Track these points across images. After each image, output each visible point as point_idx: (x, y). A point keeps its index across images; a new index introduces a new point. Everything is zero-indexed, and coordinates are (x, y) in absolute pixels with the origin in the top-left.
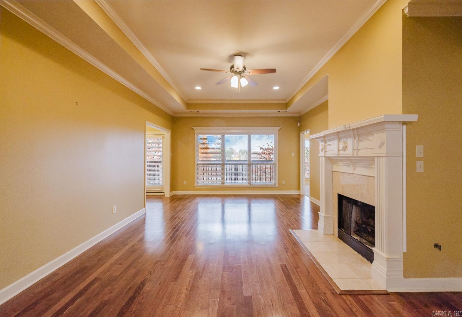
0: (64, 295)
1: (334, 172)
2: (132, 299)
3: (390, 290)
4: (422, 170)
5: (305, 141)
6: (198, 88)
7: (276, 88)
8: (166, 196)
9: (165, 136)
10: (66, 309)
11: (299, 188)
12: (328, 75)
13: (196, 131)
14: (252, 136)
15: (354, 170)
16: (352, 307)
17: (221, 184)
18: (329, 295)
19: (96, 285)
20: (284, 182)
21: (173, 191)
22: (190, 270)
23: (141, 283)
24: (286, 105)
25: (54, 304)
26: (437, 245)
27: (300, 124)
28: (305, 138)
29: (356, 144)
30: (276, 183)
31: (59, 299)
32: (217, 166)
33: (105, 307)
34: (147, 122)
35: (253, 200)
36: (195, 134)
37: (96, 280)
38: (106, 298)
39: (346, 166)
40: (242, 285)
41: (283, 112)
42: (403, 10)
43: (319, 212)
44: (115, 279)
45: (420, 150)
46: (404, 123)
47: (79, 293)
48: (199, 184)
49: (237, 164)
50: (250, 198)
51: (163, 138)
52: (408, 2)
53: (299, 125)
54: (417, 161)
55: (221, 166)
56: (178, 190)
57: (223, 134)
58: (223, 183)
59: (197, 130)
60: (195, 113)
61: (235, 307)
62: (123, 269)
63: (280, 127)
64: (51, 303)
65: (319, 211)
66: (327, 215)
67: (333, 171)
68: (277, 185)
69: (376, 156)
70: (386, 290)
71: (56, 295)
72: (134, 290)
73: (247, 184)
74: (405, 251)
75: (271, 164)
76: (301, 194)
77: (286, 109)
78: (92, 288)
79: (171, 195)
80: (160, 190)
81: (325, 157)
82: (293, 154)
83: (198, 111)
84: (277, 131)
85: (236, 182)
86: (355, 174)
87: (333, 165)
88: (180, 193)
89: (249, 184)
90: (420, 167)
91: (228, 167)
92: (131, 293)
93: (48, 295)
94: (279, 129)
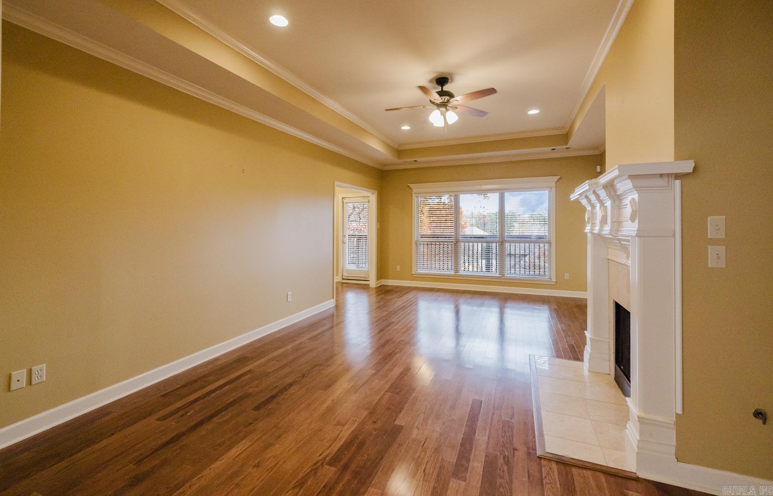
0: (218, 380)
1: (609, 261)
2: (273, 397)
3: (642, 475)
4: (722, 264)
6: (406, 128)
7: (534, 112)
8: (370, 286)
9: (370, 199)
10: (214, 392)
13: (414, 191)
14: (507, 194)
16: (546, 477)
17: (453, 273)
18: (521, 453)
19: (247, 377)
20: (567, 276)
21: (382, 280)
22: (348, 381)
23: (288, 385)
24: (565, 137)
25: (206, 386)
26: (761, 413)
27: (601, 169)
29: (615, 212)
30: (551, 275)
31: (212, 382)
32: (448, 244)
33: (246, 399)
34: (336, 183)
35: (509, 304)
36: (413, 194)
37: (249, 371)
38: (251, 390)
39: (620, 250)
40: (400, 411)
41: (562, 149)
43: (585, 332)
44: (267, 375)
45: (716, 225)
46: (677, 176)
47: (230, 381)
48: (419, 271)
49: (490, 242)
50: (504, 299)
51: (369, 202)
53: (598, 170)
54: (709, 246)
55: (453, 244)
56: (388, 279)
57: (458, 193)
58: (457, 271)
59: (415, 188)
60: (410, 163)
61: (374, 433)
62: (278, 366)
63: (559, 177)
64: (206, 384)
65: (586, 330)
66: (597, 338)
67: (608, 259)
68: (554, 280)
70: (635, 472)
71: (210, 378)
72: (278, 389)
73: (498, 275)
74: (679, 411)
75: (544, 243)
77: (566, 144)
78: (243, 378)
79: (377, 284)
80: (364, 277)
81: (591, 233)
83: (416, 160)
84: (553, 184)
85: (489, 272)
87: (608, 248)
88: (391, 282)
89: (501, 276)
90: (716, 257)
91: (475, 247)
92: (274, 393)
93: (205, 376)
94: (557, 179)
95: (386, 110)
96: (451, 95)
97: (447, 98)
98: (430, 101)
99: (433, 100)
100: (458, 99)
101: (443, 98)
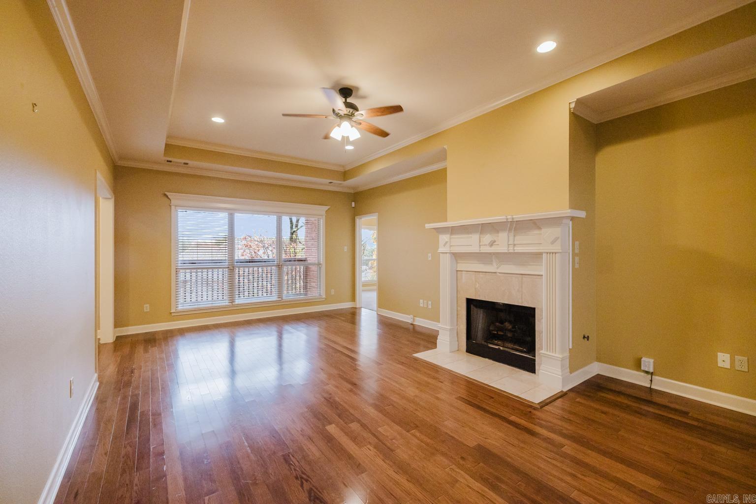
1: (458, 272)
5: (362, 230)
6: (218, 120)
11: (353, 299)
12: (445, 147)
13: (174, 202)
15: (498, 268)
17: (226, 304)
20: (333, 291)
21: (119, 326)
24: (346, 175)
26: (585, 336)
27: (355, 204)
28: (363, 226)
29: (511, 238)
30: (322, 293)
32: (220, 270)
34: (98, 173)
36: (173, 207)
39: (484, 264)
41: (341, 184)
42: (570, 103)
45: (577, 246)
46: (571, 218)
48: (180, 308)
52: (577, 98)
53: (353, 205)
54: (576, 257)
55: (227, 270)
56: (127, 326)
57: (231, 212)
58: (232, 300)
59: (177, 198)
60: (176, 164)
63: (329, 207)
68: (324, 297)
69: (545, 253)
70: (562, 390)
73: (276, 299)
74: (571, 347)
76: (358, 307)
77: (344, 181)
79: (115, 335)
81: (450, 253)
82: (346, 249)
83: (186, 162)
84: (324, 213)
86: (500, 273)
87: (457, 263)
88: (134, 330)
89: (280, 299)
90: (577, 263)
94: (327, 209)
95: (284, 115)
96: (355, 108)
97: (351, 110)
98: (334, 110)
99: (337, 111)
100: (362, 114)
101: (349, 109)
